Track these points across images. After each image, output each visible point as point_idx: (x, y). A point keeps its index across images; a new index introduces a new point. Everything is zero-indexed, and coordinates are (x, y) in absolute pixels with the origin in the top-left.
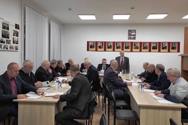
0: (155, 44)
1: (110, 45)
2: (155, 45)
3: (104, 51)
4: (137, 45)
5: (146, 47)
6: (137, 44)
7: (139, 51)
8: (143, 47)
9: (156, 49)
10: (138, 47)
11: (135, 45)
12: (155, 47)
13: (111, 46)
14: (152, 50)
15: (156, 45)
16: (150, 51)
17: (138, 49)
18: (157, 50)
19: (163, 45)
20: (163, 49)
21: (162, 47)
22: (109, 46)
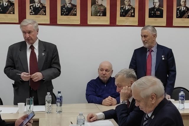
1: (9, 1)
4: (100, 2)
11: (94, 2)
20: (180, 17)
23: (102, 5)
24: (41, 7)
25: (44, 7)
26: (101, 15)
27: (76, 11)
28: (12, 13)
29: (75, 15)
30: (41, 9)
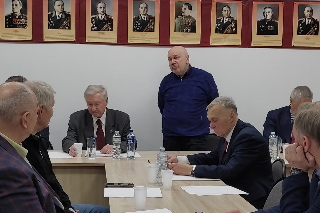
0: (268, 10)
1: (63, 12)
2: (270, 16)
3: (31, 38)
4: (187, 12)
5: (228, 24)
6: (190, 8)
7: (199, 42)
8: (217, 21)
9: (275, 32)
10: (195, 22)
11: (179, 13)
12: (271, 23)
13: (67, 16)
14: (256, 38)
15: (275, 16)
16: (246, 43)
17: (194, 30)
18: (278, 39)
19: (305, 17)
20: (303, 34)
21: (300, 23)
22: (59, 16)
23: (190, 17)
24: (106, 20)
25: (110, 20)
26: (189, 30)
27: (154, 26)
28: (67, 28)
29: (153, 30)
30: (107, 22)
